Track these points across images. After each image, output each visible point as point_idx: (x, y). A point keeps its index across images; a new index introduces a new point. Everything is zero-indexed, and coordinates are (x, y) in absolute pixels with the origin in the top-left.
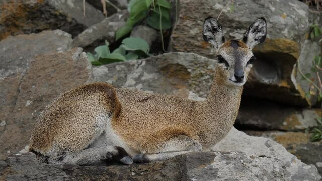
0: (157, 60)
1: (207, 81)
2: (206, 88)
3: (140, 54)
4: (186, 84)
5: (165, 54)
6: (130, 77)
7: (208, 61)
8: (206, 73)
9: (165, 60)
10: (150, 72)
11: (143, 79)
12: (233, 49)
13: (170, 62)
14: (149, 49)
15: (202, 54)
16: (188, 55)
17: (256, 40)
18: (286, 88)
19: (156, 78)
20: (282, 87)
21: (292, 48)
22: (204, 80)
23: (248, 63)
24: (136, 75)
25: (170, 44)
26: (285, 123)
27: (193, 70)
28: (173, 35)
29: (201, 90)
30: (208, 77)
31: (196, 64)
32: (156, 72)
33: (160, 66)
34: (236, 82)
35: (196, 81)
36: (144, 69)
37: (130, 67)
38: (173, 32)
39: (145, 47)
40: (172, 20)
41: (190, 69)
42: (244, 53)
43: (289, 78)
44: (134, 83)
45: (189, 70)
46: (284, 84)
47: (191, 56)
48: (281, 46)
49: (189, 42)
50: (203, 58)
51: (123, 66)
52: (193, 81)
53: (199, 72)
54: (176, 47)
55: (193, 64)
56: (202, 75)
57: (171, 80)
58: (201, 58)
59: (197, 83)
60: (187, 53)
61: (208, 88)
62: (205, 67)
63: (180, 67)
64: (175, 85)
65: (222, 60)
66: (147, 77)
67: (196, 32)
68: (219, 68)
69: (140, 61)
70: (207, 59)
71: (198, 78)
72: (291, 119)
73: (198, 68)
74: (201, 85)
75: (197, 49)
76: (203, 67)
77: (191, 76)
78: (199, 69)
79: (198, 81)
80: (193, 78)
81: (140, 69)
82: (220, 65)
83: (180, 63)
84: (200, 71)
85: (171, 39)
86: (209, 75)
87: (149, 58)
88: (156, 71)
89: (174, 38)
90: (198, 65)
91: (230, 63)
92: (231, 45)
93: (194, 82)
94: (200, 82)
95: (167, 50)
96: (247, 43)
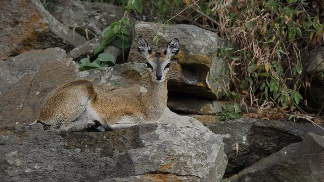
0: (120, 67)
3: (110, 64)
4: (139, 83)
5: (125, 64)
6: (103, 78)
9: (126, 67)
10: (116, 75)
11: (111, 79)
12: (156, 58)
13: (129, 69)
14: (115, 61)
18: (202, 87)
19: (120, 79)
20: (200, 87)
21: (207, 61)
23: (165, 68)
24: (107, 77)
25: (129, 57)
26: (201, 110)
27: (143, 74)
28: (131, 52)
31: (145, 70)
32: (120, 75)
33: (122, 71)
35: (145, 81)
36: (112, 73)
37: (103, 72)
38: (131, 50)
39: (113, 59)
40: (130, 43)
41: (141, 73)
42: (163, 61)
43: (205, 81)
44: (106, 82)
46: (201, 84)
47: (142, 64)
48: (199, 60)
51: (98, 71)
52: (143, 81)
54: (133, 60)
55: (143, 70)
57: (129, 80)
60: (140, 63)
63: (135, 72)
64: (132, 83)
65: (149, 66)
66: (114, 78)
69: (110, 68)
72: (205, 107)
77: (142, 77)
80: (143, 79)
81: (110, 73)
82: (148, 69)
83: (135, 69)
85: (130, 54)
87: (115, 66)
89: (131, 54)
91: (154, 68)
95: (126, 61)
96: (166, 55)
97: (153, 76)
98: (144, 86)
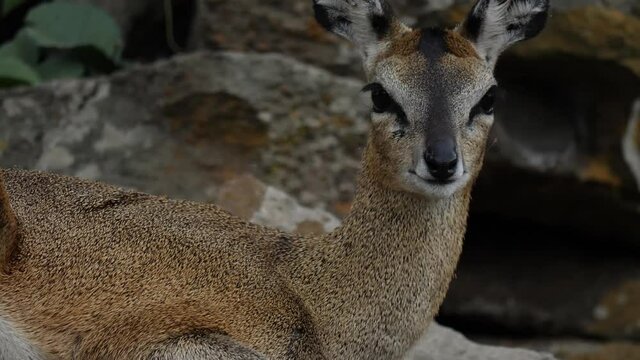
0: (151, 77)
1: (327, 155)
2: (324, 179)
3: (90, 60)
4: (255, 166)
5: (180, 59)
6: (53, 139)
7: (331, 85)
8: (324, 126)
9: (179, 78)
10: (125, 124)
11: (101, 146)
12: (422, 59)
13: (197, 86)
14: (120, 42)
15: (309, 61)
16: (258, 63)
17: (511, 28)
18: (606, 186)
19: (148, 144)
20: (593, 184)
21: (629, 42)
22: (319, 152)
23: (474, 112)
24: (77, 134)
25: (197, 26)
26: (601, 312)
27: (278, 117)
29: (305, 187)
30: (330, 140)
31: (288, 95)
32: (146, 123)
33: (161, 102)
34: (429, 181)
35: (287, 154)
36: (106, 110)
37: (53, 106)
39: (108, 35)
41: (266, 110)
42: (463, 77)
43: (617, 151)
44: (67, 159)
45: (265, 117)
46: (596, 171)
47: (269, 65)
48: (588, 34)
49: (264, 19)
50: (314, 73)
51: (28, 102)
52: (277, 153)
53: (297, 124)
54: (219, 38)
55: (276, 94)
56: (309, 134)
57: (199, 151)
58: (305, 73)
59: (292, 163)
60: (256, 57)
61: (331, 180)
62: (321, 105)
63: (232, 104)
64: (210, 168)
66: (116, 138)
68: (377, 130)
69: (90, 84)
70: (326, 77)
71: (296, 145)
72: (622, 299)
73: (295, 107)
74: (304, 169)
75: (290, 43)
76: (314, 105)
77: (273, 135)
78: (298, 113)
79: (296, 153)
80: (278, 142)
81: (90, 113)
82: (377, 118)
83: (233, 90)
84: (301, 119)
86: (335, 134)
87: (120, 74)
88: (148, 117)
90: (297, 99)
91: (410, 113)
92: (418, 48)
93: (281, 159)
94: (301, 159)
95: (184, 43)
96: (479, 39)
97: (407, 159)
98: (283, 184)
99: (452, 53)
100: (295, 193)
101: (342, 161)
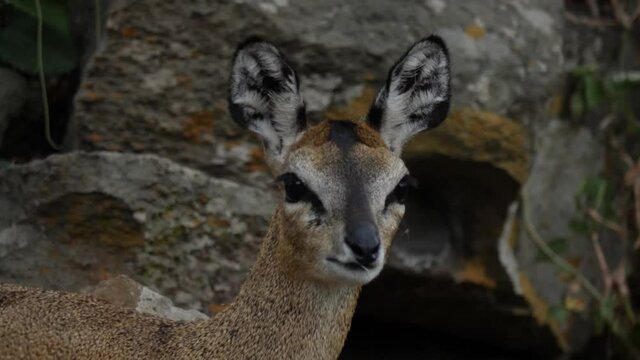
0: (25, 177)
1: (203, 256)
2: (199, 279)
4: (130, 264)
5: (54, 158)
7: (207, 185)
8: (200, 226)
9: (55, 177)
12: (335, 149)
13: (72, 185)
15: (185, 162)
16: (135, 162)
17: (413, 118)
18: (481, 287)
19: (23, 244)
21: (504, 144)
22: (193, 252)
25: (73, 125)
27: (154, 217)
28: (83, 94)
29: (180, 288)
30: (206, 241)
31: (164, 195)
32: (21, 223)
33: (37, 203)
35: (163, 254)
38: (85, 81)
40: (81, 43)
41: (141, 210)
43: (493, 254)
45: (141, 217)
46: (472, 273)
47: (145, 165)
48: (464, 136)
49: (140, 119)
50: (190, 173)
52: (151, 253)
53: (173, 224)
54: (94, 137)
55: (152, 194)
56: (184, 235)
57: (74, 252)
58: (182, 173)
59: (167, 263)
60: (133, 157)
61: (206, 281)
62: (197, 206)
63: (107, 204)
64: (88, 268)
65: (296, 189)
67: (163, 83)
68: (289, 221)
70: (203, 177)
71: (171, 245)
73: (171, 208)
74: (180, 269)
75: (167, 143)
76: (190, 205)
77: (147, 235)
78: (175, 213)
79: (170, 254)
80: (151, 243)
83: (108, 190)
84: (177, 219)
85: (78, 106)
86: (211, 235)
88: (23, 217)
89: (88, 105)
90: (173, 199)
92: (329, 138)
93: (156, 259)
94: (177, 259)
95: (60, 142)
96: (382, 129)
97: (326, 246)
98: (159, 283)
99: (363, 143)
100: (170, 293)
101: (218, 262)
